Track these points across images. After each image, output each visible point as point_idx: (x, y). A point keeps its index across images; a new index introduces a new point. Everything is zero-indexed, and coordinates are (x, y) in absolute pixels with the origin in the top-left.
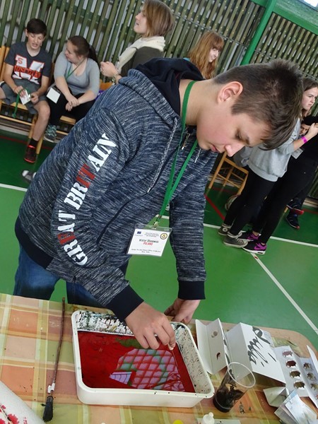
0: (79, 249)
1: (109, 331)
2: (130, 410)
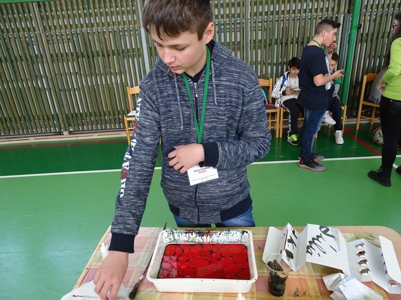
1: (191, 242)
2: (192, 295)
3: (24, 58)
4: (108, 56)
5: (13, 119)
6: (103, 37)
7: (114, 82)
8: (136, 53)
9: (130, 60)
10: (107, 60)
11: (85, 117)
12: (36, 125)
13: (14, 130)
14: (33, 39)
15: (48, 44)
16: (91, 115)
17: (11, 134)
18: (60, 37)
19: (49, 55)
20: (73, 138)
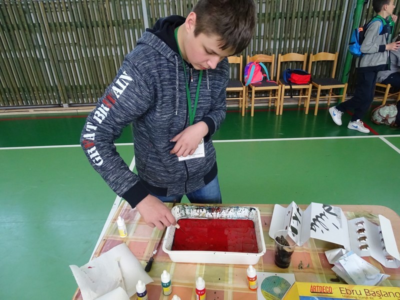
0: (97, 153)
1: (201, 217)
2: (204, 266)
3: (21, 26)
4: (108, 26)
5: (12, 90)
6: (102, 6)
7: (114, 54)
8: (137, 24)
9: (131, 31)
10: (107, 31)
11: (84, 89)
12: (35, 97)
13: (13, 101)
14: (30, 7)
15: (46, 12)
16: (91, 88)
17: (11, 105)
18: (58, 5)
19: (47, 24)
20: (73, 111)
